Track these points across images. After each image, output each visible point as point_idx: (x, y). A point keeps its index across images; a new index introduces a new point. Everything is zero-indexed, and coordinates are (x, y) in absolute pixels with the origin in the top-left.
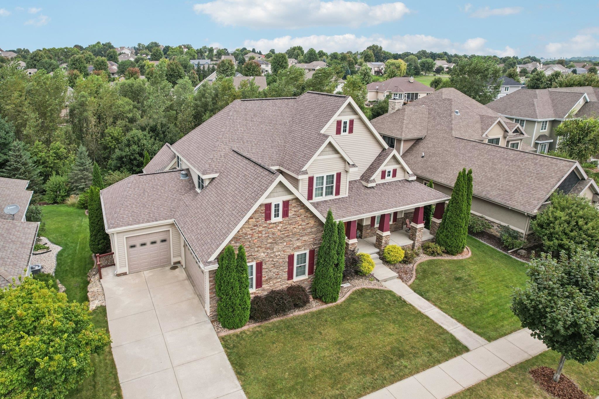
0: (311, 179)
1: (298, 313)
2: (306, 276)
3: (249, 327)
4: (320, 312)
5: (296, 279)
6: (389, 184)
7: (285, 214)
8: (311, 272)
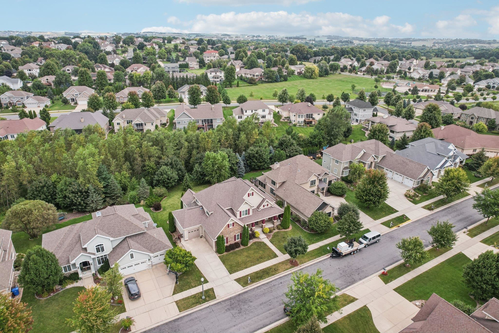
0: (240, 212)
1: (237, 249)
2: (239, 240)
3: (225, 253)
4: (243, 249)
5: (237, 241)
6: (266, 209)
7: (233, 226)
8: (241, 238)
